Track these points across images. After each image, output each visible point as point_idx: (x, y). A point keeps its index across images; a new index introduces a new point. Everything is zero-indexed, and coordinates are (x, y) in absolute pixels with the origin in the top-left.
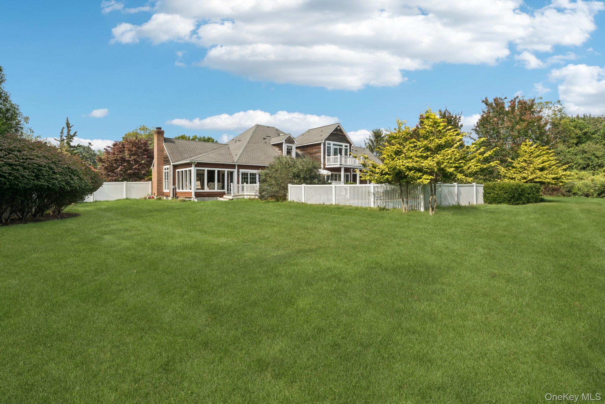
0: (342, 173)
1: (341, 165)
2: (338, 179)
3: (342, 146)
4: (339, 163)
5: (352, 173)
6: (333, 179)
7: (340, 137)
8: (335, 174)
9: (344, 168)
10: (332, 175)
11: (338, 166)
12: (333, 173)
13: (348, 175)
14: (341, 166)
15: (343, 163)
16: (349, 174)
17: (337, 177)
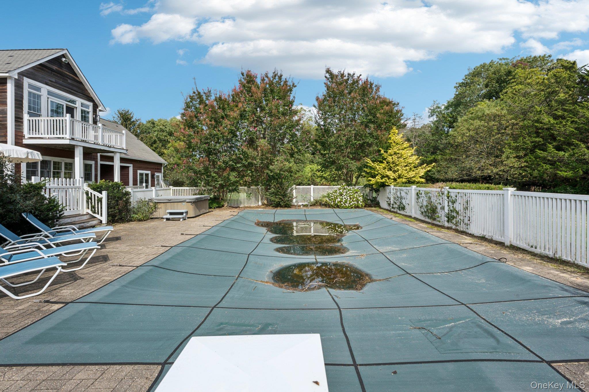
0: (78, 161)
1: (73, 139)
2: (63, 174)
3: (73, 102)
4: (68, 136)
5: (99, 162)
6: (49, 172)
7: (69, 81)
8: (55, 163)
9: (81, 149)
10: (44, 163)
11: (67, 142)
12: (47, 158)
13: (91, 165)
14: (73, 143)
15: (78, 135)
16: (93, 163)
17: (59, 168)
